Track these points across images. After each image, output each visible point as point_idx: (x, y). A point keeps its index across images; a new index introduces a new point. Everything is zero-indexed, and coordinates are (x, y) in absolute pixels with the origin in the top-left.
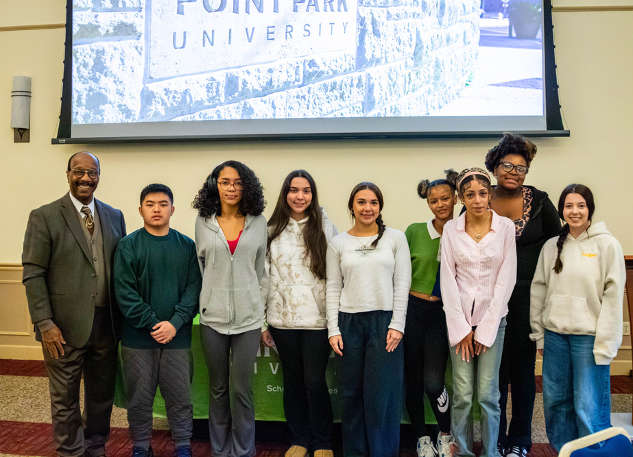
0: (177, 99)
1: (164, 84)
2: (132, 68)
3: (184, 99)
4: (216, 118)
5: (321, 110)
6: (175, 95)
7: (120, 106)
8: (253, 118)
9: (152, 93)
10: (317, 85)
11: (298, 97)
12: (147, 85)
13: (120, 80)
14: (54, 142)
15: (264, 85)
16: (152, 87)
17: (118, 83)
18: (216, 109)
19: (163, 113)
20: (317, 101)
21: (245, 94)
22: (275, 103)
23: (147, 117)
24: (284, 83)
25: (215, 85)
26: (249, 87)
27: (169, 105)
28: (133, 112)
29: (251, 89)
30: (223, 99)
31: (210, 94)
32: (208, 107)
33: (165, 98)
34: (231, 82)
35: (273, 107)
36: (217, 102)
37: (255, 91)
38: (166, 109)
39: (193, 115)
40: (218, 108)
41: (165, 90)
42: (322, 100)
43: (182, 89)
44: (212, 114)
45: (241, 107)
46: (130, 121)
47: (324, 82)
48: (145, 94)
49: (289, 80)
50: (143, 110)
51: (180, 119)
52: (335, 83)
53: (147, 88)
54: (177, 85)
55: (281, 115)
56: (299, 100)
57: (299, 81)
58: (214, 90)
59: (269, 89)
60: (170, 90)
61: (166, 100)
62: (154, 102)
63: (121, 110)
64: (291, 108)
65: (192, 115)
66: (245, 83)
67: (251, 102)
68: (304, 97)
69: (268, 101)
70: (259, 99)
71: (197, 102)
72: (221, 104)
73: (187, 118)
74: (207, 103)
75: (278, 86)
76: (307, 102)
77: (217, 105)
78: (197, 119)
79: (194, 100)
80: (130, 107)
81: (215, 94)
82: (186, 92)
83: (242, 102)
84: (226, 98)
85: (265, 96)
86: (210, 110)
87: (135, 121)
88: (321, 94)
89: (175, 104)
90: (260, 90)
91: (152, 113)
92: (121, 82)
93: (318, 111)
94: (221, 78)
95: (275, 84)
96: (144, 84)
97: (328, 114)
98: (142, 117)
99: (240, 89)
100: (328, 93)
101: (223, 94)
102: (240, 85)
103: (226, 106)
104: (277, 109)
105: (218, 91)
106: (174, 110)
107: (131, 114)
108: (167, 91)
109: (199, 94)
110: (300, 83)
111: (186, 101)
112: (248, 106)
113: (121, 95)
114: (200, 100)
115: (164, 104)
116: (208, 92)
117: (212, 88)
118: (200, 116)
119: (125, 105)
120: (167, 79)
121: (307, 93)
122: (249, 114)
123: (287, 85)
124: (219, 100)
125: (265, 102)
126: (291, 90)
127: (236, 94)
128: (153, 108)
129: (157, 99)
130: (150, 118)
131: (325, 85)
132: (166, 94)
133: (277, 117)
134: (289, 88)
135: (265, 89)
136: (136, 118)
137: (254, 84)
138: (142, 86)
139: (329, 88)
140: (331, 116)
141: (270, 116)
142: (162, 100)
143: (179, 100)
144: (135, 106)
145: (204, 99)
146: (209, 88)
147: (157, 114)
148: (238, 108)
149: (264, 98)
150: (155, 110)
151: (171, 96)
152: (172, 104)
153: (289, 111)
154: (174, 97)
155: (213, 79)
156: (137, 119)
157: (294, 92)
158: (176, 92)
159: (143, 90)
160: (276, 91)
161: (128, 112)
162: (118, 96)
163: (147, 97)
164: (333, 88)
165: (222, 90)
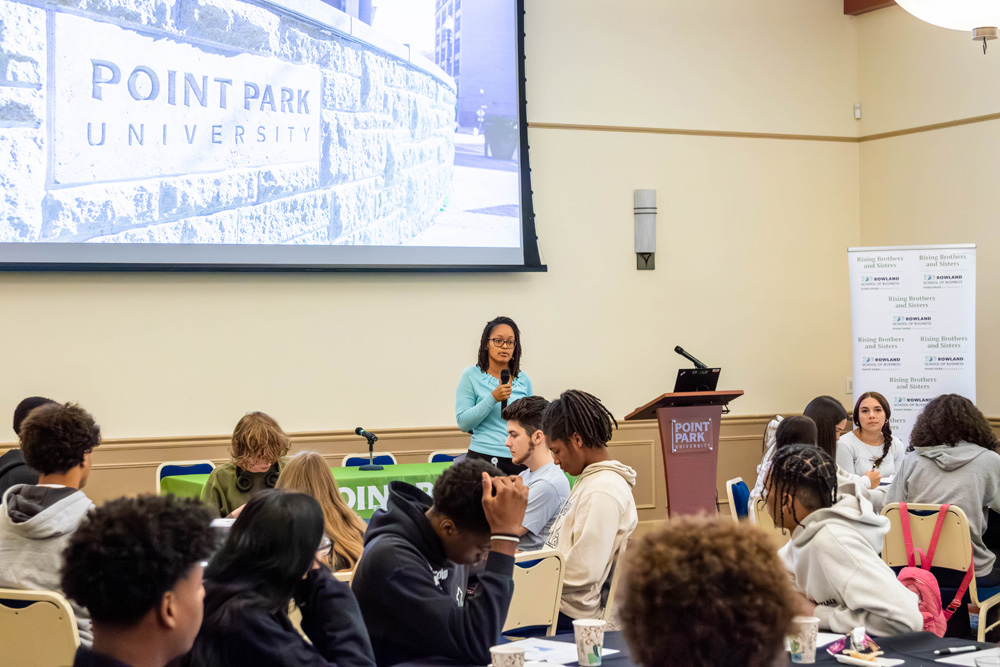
0: (93, 214)
1: (76, 192)
2: (28, 166)
3: (104, 214)
4: (147, 240)
5: (280, 235)
6: (92, 207)
7: (11, 219)
8: (196, 242)
9: (59, 204)
10: (274, 203)
11: (252, 218)
12: (51, 192)
13: (11, 183)
15: (210, 200)
16: (58, 195)
17: (8, 186)
18: (147, 229)
19: (75, 231)
20: (274, 223)
21: (185, 211)
22: (223, 223)
23: (52, 235)
24: (235, 199)
25: (146, 197)
26: (191, 201)
27: (83, 221)
28: (31, 229)
29: (193, 205)
30: (156, 216)
31: (139, 209)
32: (137, 226)
33: (77, 211)
34: (167, 195)
35: (222, 229)
36: (149, 219)
37: (198, 207)
38: (80, 226)
39: (116, 236)
40: (150, 227)
41: (77, 200)
42: (280, 224)
43: (101, 199)
44: (142, 236)
45: (180, 227)
46: (26, 240)
47: (282, 200)
48: (49, 204)
49: (241, 195)
50: (45, 225)
51: (98, 240)
52: (295, 202)
53: (52, 196)
54: (95, 195)
55: (231, 239)
56: (253, 221)
57: (252, 197)
58: (145, 203)
59: (215, 206)
60: (85, 200)
61: (78, 214)
62: (61, 216)
63: (13, 225)
64: (243, 231)
65: (115, 236)
66: (185, 196)
67: (193, 221)
68: (258, 218)
69: (215, 221)
70: (203, 218)
71: (121, 218)
72: (155, 223)
73: (109, 239)
74: (135, 221)
75: (227, 202)
76: (262, 225)
77: (148, 223)
78: (123, 240)
79: (117, 216)
80: (26, 220)
81: (145, 209)
82: (106, 204)
83: (182, 221)
84: (161, 215)
85: (210, 214)
86: (140, 230)
87: (33, 241)
88: (280, 215)
89: (91, 220)
90: (205, 206)
91: (58, 231)
92: (12, 186)
93: (277, 236)
94: (154, 188)
95: (223, 200)
96: (46, 190)
97: (287, 240)
98: (44, 236)
99: (179, 205)
100: (288, 214)
101: (157, 209)
102: (179, 199)
103: (161, 226)
104: (226, 232)
105: (149, 205)
106: (90, 227)
107: (28, 231)
108: (80, 202)
109: (125, 208)
110: (254, 200)
111: (106, 217)
112: (189, 227)
113: (13, 203)
114: (125, 215)
115: (75, 219)
116: (137, 205)
117: (142, 201)
118: (126, 238)
119: (18, 218)
120: (80, 185)
121: (262, 214)
122: (190, 237)
123: (238, 202)
124: (151, 217)
125: (211, 222)
126: (243, 208)
127: (174, 211)
128: (60, 223)
129: (65, 212)
130: (55, 237)
131: (284, 204)
132: (78, 206)
133: (226, 242)
134: (240, 206)
135: (210, 206)
136: (36, 236)
137: (196, 199)
138: (43, 194)
139: (289, 208)
140: (291, 242)
141: (217, 241)
142: (73, 214)
143: (97, 215)
144: (34, 219)
145: (132, 216)
146: (137, 201)
147: (65, 232)
148: (176, 228)
149: (210, 217)
150: (63, 227)
151: (86, 209)
152: (87, 220)
153: (241, 235)
154: (90, 211)
155: (143, 189)
156: (36, 238)
157: (247, 211)
158: (92, 203)
159: (45, 198)
160: (225, 209)
161: (22, 227)
162: (8, 205)
163: (52, 209)
164: (293, 209)
165: (155, 204)
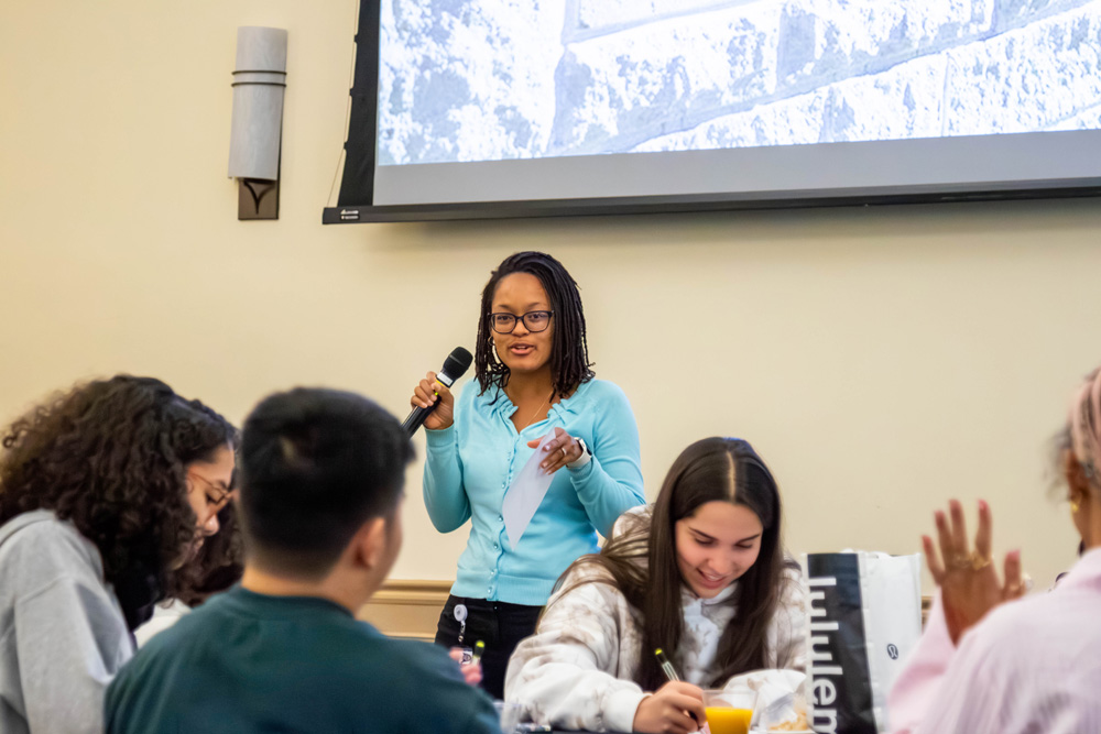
0: (649, 88)
1: (618, 43)
3: (669, 84)
4: (751, 141)
5: (1042, 107)
6: (646, 74)
7: (500, 110)
8: (852, 139)
9: (586, 70)
10: (1034, 29)
11: (977, 70)
12: (572, 47)
13: (504, 34)
14: (330, 217)
15: (885, 37)
16: (588, 53)
17: (497, 43)
18: (752, 114)
19: (613, 130)
20: (1031, 80)
21: (831, 69)
22: (913, 90)
23: (572, 140)
24: (942, 28)
25: (751, 42)
26: (844, 44)
27: (628, 106)
28: (534, 128)
29: (847, 51)
30: (771, 81)
31: (738, 69)
32: (733, 109)
33: (619, 83)
34: (796, 31)
35: (909, 104)
36: (756, 92)
37: (859, 55)
38: (622, 117)
39: (691, 133)
40: (758, 109)
41: (619, 60)
42: (1044, 77)
43: (662, 58)
44: (740, 131)
45: (820, 105)
46: (526, 154)
47: (1051, 21)
48: (568, 73)
49: (955, 19)
50: (562, 120)
51: (654, 145)
52: (1084, 23)
53: (573, 56)
54: (649, 47)
55: (929, 127)
56: (980, 79)
57: (981, 21)
58: (749, 56)
59: (897, 48)
60: (633, 59)
61: (621, 91)
62: (588, 98)
63: (504, 122)
64: (956, 105)
65: (688, 135)
66: (832, 33)
67: (852, 90)
68: (994, 70)
69: (894, 86)
70: (870, 79)
71: (702, 95)
72: (767, 99)
73: (675, 142)
74: (728, 98)
75: (924, 39)
76: (1001, 85)
77: (754, 101)
78: (703, 144)
79: (694, 89)
80: (527, 113)
81: (750, 69)
82: (673, 66)
83: (824, 91)
84: (781, 81)
85: (886, 69)
86: (736, 117)
87: (538, 155)
88: (1045, 60)
89: (644, 103)
90: (874, 51)
91: (583, 130)
92: (505, 41)
93: (1035, 112)
94: (769, 24)
95: (915, 33)
96: (565, 44)
97: (1061, 118)
98: (558, 143)
99: (818, 53)
100: (1065, 55)
101: (773, 68)
102: (820, 40)
103: (779, 105)
104: (919, 109)
105: (758, 61)
106: (641, 118)
107: (529, 133)
108: (624, 64)
109: (709, 70)
110: (985, 27)
111: (673, 92)
112: (839, 103)
113: (506, 77)
114: (710, 87)
115: (615, 102)
116: (733, 62)
117: (743, 54)
118: (709, 136)
119: (513, 109)
120: (626, 26)
121: (1002, 58)
122: (842, 127)
123: (948, 35)
124: (761, 87)
125: (886, 89)
126: (960, 49)
127: (808, 68)
128: (585, 114)
129: (598, 89)
130: (578, 144)
131: (1055, 31)
132: (621, 74)
133: (918, 134)
134: (953, 44)
135: (887, 49)
136: (542, 145)
137: (858, 36)
138: (558, 52)
139: (1068, 39)
140: (1070, 125)
141: (898, 132)
142: (611, 91)
143: (656, 90)
144: (540, 109)
145: (723, 86)
146: (734, 51)
147: (595, 131)
148: (812, 108)
149: (883, 77)
150: (591, 121)
151: (634, 79)
152: (636, 103)
153: (951, 114)
154: (642, 82)
155: (746, 24)
156: (543, 149)
157: (965, 55)
158: (647, 65)
159: (561, 62)
160: (918, 54)
161: (519, 128)
162: (497, 82)
163: (573, 83)
164: (1078, 40)
165: (770, 55)
